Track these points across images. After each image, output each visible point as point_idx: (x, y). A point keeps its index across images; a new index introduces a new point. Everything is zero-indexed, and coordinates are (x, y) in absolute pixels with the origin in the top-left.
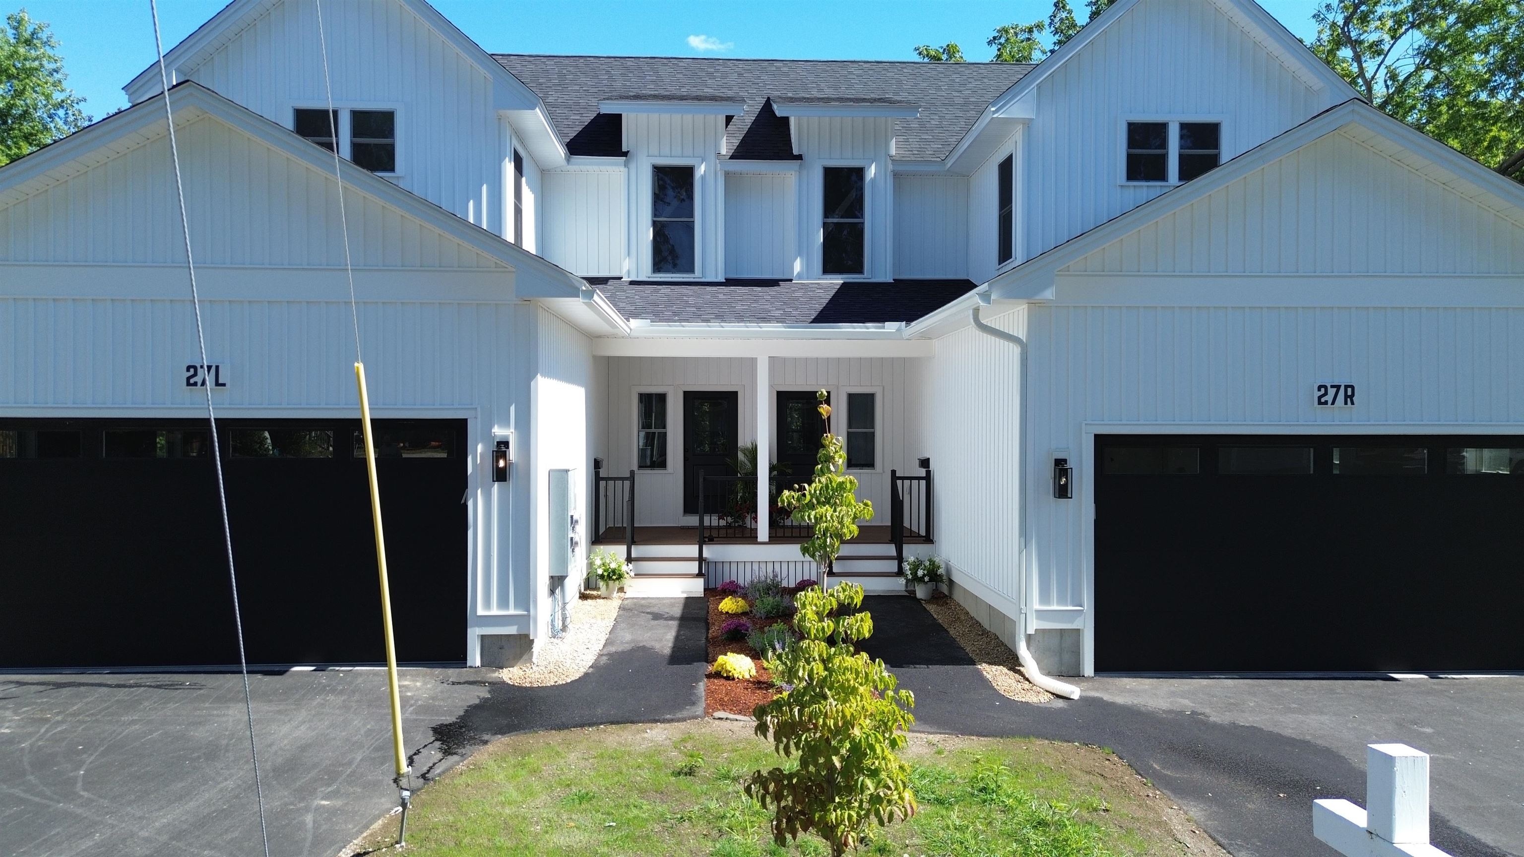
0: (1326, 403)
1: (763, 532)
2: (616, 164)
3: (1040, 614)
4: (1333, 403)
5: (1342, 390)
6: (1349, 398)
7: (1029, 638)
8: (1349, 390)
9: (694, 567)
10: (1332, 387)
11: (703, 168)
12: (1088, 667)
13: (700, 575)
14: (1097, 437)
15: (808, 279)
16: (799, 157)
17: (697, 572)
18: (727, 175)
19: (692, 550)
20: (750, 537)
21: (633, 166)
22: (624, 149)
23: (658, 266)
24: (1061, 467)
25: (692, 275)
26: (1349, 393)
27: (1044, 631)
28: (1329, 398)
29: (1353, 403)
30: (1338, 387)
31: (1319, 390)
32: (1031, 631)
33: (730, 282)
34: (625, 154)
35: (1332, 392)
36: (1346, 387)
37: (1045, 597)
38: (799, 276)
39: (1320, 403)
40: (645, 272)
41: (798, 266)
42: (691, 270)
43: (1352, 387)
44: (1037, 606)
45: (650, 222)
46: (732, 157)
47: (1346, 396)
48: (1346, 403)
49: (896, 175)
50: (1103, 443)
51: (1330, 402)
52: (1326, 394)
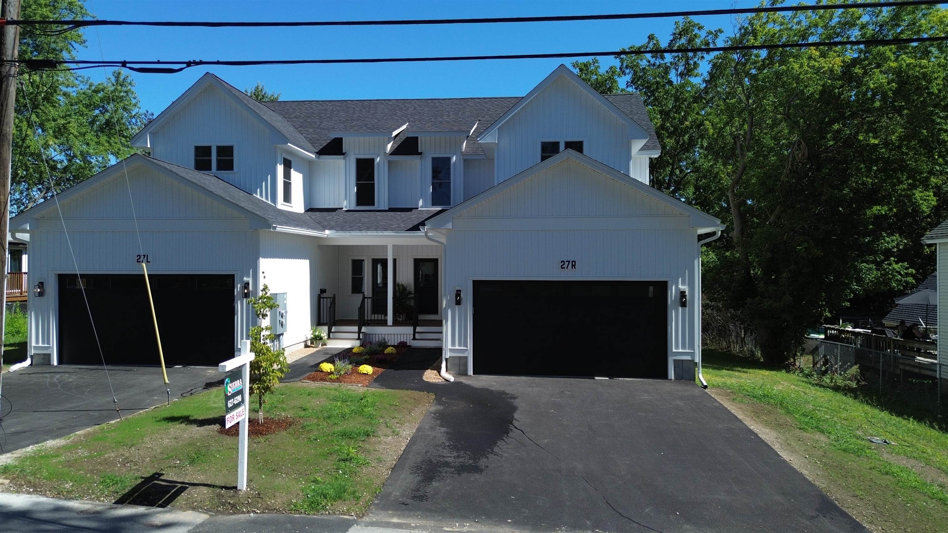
0: (564, 268)
1: (390, 320)
2: (340, 159)
3: (451, 350)
4: (567, 268)
5: (571, 263)
6: (574, 266)
7: (446, 360)
8: (574, 263)
9: (356, 336)
10: (567, 261)
11: (378, 159)
12: (470, 372)
13: (359, 339)
14: (474, 281)
15: (425, 208)
16: (421, 154)
17: (357, 338)
18: (389, 162)
19: (356, 329)
20: (384, 323)
21: (347, 159)
22: (344, 152)
23: (359, 203)
24: (458, 293)
25: (374, 207)
26: (574, 264)
27: (453, 357)
28: (565, 266)
29: (575, 268)
30: (569, 262)
31: (561, 263)
32: (447, 357)
33: (391, 210)
34: (343, 154)
35: (566, 263)
36: (572, 262)
37: (453, 344)
38: (421, 207)
39: (562, 268)
40: (353, 206)
41: (421, 203)
42: (373, 204)
43: (575, 262)
44: (450, 347)
45: (355, 184)
46: (391, 154)
47: (572, 265)
48: (572, 268)
49: (465, 160)
50: (477, 284)
51: (566, 268)
52: (564, 264)
